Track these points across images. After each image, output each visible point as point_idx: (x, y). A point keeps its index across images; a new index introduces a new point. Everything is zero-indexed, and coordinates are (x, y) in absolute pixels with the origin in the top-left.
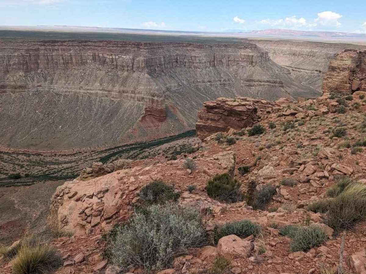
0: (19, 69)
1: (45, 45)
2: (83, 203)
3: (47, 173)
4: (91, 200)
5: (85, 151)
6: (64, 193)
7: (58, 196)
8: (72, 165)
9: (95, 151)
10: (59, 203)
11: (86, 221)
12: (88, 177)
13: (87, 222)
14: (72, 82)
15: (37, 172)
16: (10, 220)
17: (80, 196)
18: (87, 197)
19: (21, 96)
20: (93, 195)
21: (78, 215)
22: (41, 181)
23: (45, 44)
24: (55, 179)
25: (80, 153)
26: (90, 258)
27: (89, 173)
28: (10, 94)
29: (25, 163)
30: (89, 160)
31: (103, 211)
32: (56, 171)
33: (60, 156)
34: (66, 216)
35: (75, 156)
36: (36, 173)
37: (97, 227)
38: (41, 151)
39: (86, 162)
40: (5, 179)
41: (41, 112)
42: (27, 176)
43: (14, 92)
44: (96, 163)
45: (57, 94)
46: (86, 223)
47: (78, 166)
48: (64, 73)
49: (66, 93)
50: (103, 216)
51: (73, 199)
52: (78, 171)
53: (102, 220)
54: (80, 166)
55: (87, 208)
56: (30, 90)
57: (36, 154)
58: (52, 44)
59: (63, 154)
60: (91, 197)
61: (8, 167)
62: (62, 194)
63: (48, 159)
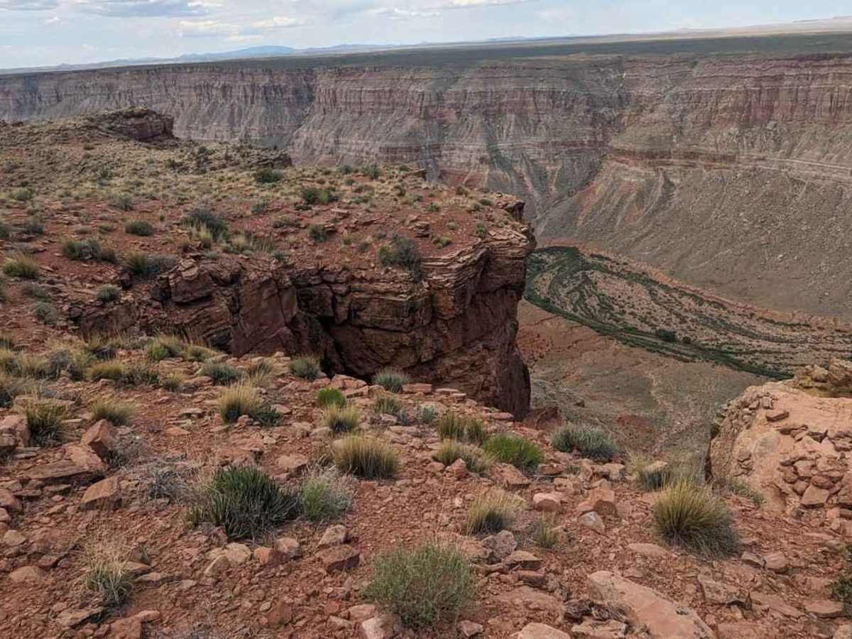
0: (731, 120)
1: (799, 67)
2: (797, 444)
3: (724, 348)
4: (816, 445)
5: (820, 325)
6: (759, 405)
7: (746, 407)
8: (779, 349)
9: (846, 332)
10: (743, 420)
11: (792, 486)
12: (811, 387)
13: (794, 490)
14: (836, 156)
15: (706, 340)
16: (637, 414)
17: (794, 425)
18: (808, 434)
19: (720, 178)
20: (826, 435)
21: (778, 465)
22: (707, 361)
23: (800, 65)
24: (734, 366)
25: (808, 326)
26: (800, 577)
27: (816, 380)
28: (702, 172)
29: (691, 316)
30: (823, 349)
31: (839, 483)
32: (744, 350)
33: (761, 321)
34: (750, 456)
35: (794, 331)
36: (704, 342)
37: (813, 512)
38: (726, 300)
39: (814, 352)
40: (647, 334)
41: (750, 217)
42: (687, 341)
43: (708, 168)
44: (843, 363)
45: (794, 181)
46: (790, 490)
47: (793, 354)
48: (826, 134)
49: (815, 181)
50: (836, 493)
51: (775, 424)
52: (790, 365)
53: (830, 501)
54: (798, 355)
55: (802, 459)
56: (740, 165)
57: (714, 302)
58: (817, 64)
59: (768, 318)
60: (820, 437)
61: (660, 314)
62: (754, 405)
63: (735, 320)
